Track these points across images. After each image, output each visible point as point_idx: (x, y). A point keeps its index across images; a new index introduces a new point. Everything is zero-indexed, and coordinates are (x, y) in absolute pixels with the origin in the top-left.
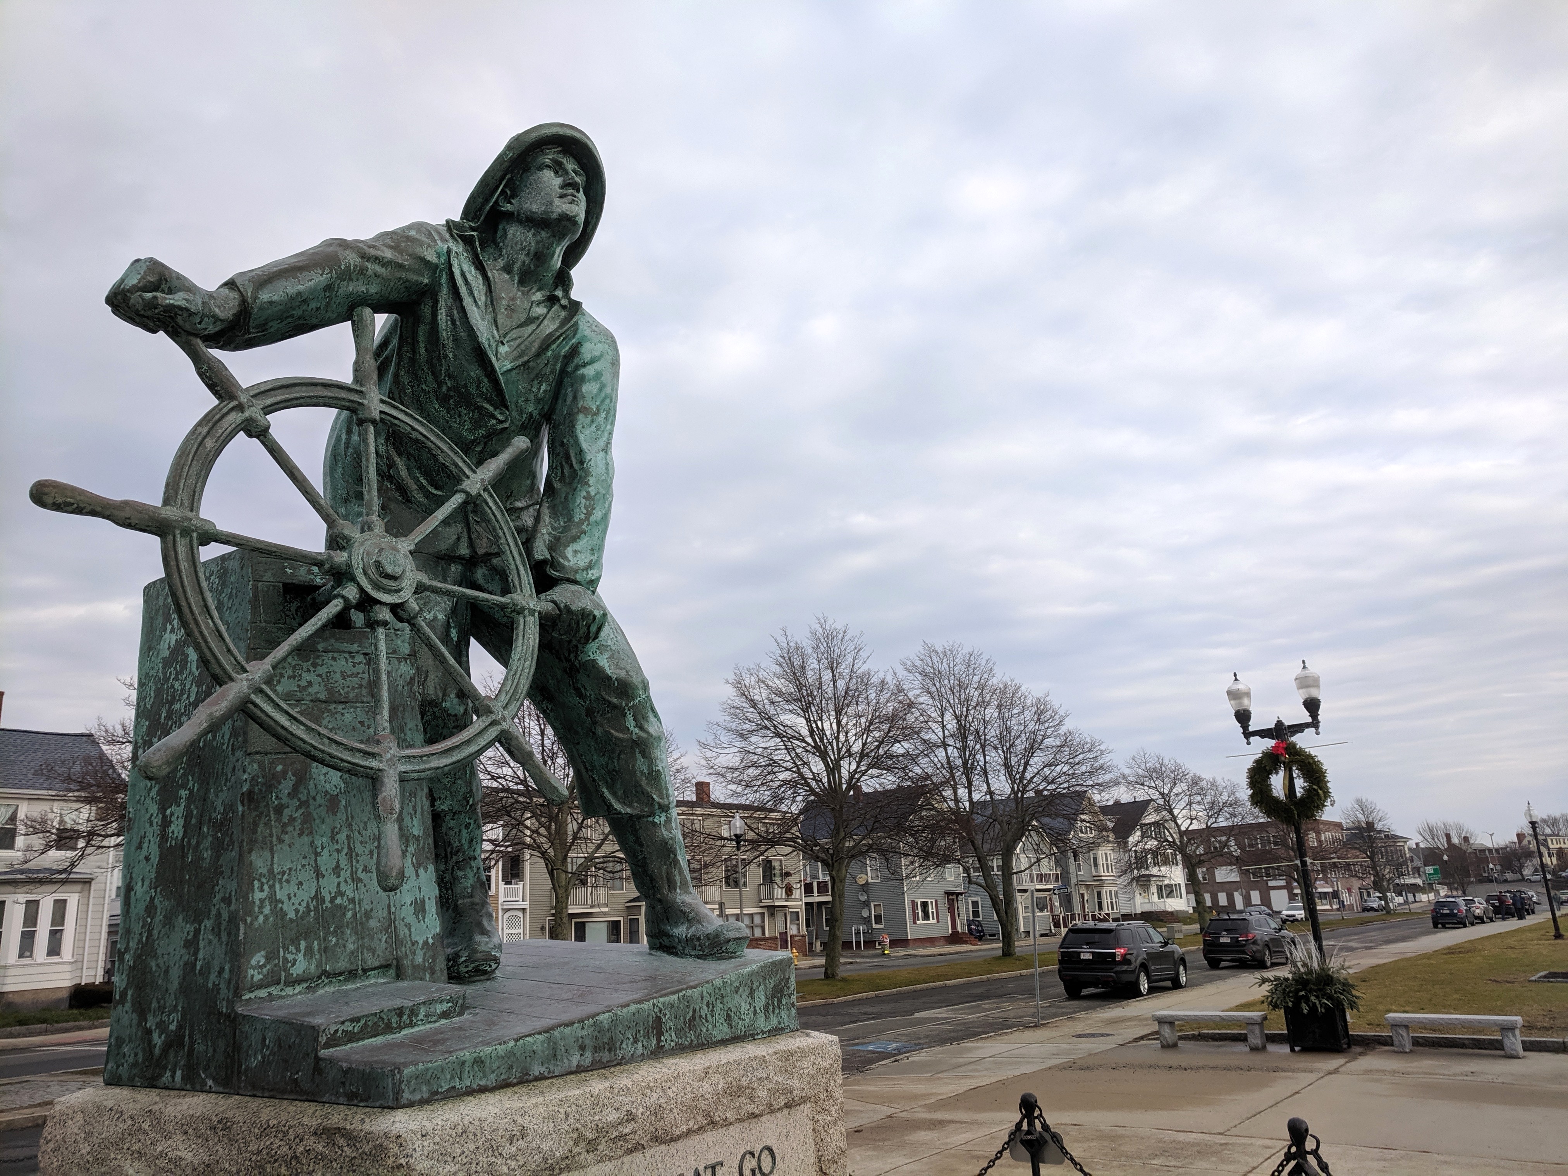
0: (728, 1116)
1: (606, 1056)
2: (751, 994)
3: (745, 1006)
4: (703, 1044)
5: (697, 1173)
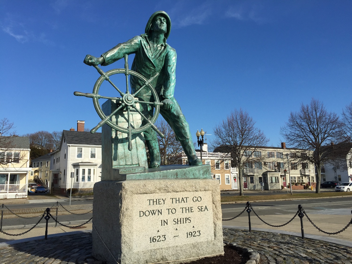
0: (190, 190)
1: (165, 178)
2: (199, 171)
3: (197, 173)
4: (187, 178)
5: (183, 198)
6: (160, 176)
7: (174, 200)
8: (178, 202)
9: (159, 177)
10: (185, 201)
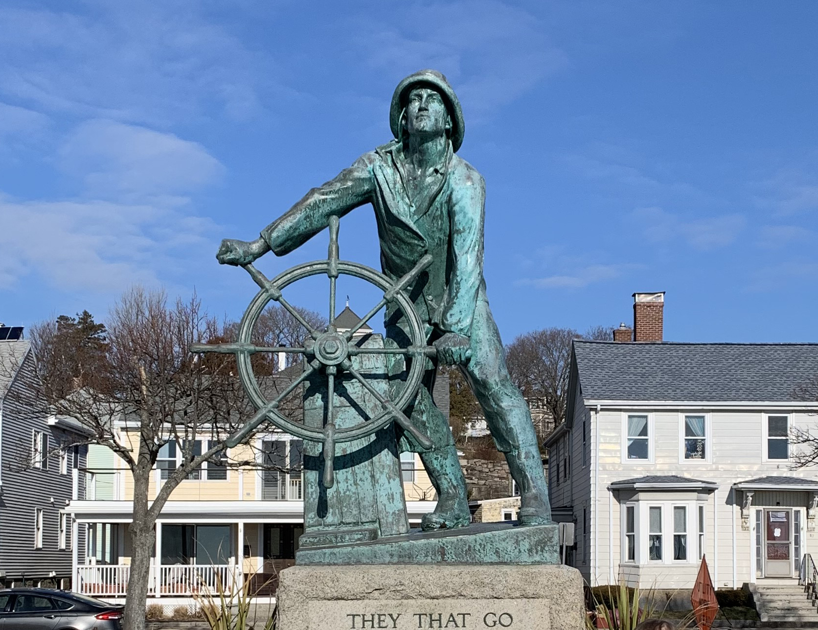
0: (474, 594)
1: (406, 560)
3: (510, 548)
5: (451, 615)
6: (392, 555)
7: (425, 620)
8: (436, 624)
9: (388, 559)
10: (460, 623)
